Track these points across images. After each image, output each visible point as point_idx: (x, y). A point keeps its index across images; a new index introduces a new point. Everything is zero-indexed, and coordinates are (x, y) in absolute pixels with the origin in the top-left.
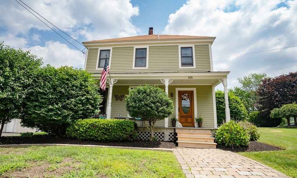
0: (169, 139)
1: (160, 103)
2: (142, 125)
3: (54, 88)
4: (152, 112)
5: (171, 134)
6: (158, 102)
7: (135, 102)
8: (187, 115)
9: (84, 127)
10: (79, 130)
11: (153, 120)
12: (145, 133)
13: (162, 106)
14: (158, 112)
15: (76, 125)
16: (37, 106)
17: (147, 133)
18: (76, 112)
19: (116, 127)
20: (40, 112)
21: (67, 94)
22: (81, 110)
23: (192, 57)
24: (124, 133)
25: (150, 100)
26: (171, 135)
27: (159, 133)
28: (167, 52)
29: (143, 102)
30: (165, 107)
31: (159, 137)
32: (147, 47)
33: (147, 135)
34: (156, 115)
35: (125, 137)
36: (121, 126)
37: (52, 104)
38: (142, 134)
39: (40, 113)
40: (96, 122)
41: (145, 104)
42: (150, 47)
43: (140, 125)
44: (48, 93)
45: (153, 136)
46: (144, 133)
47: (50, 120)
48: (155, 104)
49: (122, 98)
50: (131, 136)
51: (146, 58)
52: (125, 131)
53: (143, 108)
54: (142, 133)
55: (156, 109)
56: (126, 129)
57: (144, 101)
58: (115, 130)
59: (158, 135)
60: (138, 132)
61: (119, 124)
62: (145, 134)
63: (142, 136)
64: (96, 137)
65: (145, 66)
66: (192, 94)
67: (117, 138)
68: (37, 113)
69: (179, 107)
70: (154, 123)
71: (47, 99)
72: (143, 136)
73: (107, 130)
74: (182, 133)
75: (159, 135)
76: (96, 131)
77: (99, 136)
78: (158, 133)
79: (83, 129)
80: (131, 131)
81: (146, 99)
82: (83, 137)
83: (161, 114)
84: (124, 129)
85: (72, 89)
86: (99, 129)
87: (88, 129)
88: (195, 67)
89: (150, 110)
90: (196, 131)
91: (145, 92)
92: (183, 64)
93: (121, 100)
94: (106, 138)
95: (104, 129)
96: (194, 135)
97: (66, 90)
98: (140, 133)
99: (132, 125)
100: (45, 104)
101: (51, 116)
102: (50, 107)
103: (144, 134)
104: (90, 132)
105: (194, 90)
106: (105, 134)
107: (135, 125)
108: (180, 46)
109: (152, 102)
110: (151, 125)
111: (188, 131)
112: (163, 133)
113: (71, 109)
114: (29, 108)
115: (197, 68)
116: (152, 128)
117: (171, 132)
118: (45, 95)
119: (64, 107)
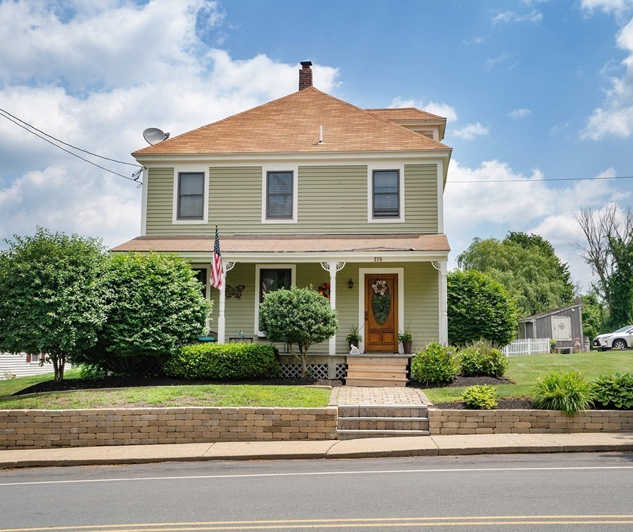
0: (337, 376)
1: (314, 319)
2: (286, 351)
3: (146, 299)
4: (302, 333)
5: (340, 366)
6: (311, 317)
7: (275, 318)
8: (383, 327)
9: (196, 358)
10: (187, 363)
11: (305, 344)
12: (293, 366)
13: (316, 323)
14: (311, 333)
15: (182, 356)
16: (124, 329)
17: (297, 366)
18: (180, 335)
19: (248, 356)
20: (132, 339)
21: (165, 308)
22: (188, 332)
23: (398, 194)
24: (260, 366)
25: (298, 314)
26: (340, 369)
27: (319, 366)
28: (342, 182)
29: (287, 319)
30: (321, 325)
31: (319, 372)
32: (294, 167)
33: (297, 369)
34: (308, 338)
35: (262, 372)
36: (253, 355)
37: (147, 326)
38: (287, 369)
39: (134, 341)
40: (214, 350)
41: (292, 322)
42: (300, 168)
43: (283, 351)
44: (140, 309)
45: (305, 369)
46: (290, 366)
47: (148, 350)
48: (305, 321)
49: (240, 292)
50: (270, 369)
51: (291, 195)
52: (261, 363)
53: (288, 327)
54: (287, 366)
55: (307, 329)
56: (262, 359)
57: (289, 317)
58: (246, 361)
59: (316, 369)
60: (281, 365)
61: (252, 353)
62: (293, 369)
63: (287, 372)
64: (214, 373)
65: (291, 217)
66: (395, 282)
67: (248, 374)
68: (128, 341)
70: (306, 349)
71: (139, 318)
72: (290, 372)
73: (233, 361)
74: (357, 364)
75: (319, 369)
76: (215, 365)
77: (221, 371)
78: (316, 366)
79: (195, 362)
80: (270, 362)
81: (293, 313)
82: (195, 374)
83: (315, 336)
84: (259, 359)
85: (172, 300)
86: (220, 361)
87: (203, 361)
88: (402, 219)
89: (298, 331)
90: (383, 359)
91: (290, 302)
92: (377, 213)
93: (238, 297)
94: (231, 375)
95: (228, 360)
96: (376, 367)
97: (163, 301)
98: (284, 366)
99: (271, 353)
100: (137, 326)
101: (147, 345)
102: (146, 330)
103: (290, 369)
104: (206, 367)
105: (400, 272)
106: (229, 368)
107: (276, 351)
108: (372, 167)
109: (301, 318)
110: (301, 351)
111: (369, 360)
112: (326, 366)
113: (174, 333)
114: (113, 333)
115: (408, 222)
116: (303, 357)
117: (339, 363)
118: (135, 312)
119: (165, 330)
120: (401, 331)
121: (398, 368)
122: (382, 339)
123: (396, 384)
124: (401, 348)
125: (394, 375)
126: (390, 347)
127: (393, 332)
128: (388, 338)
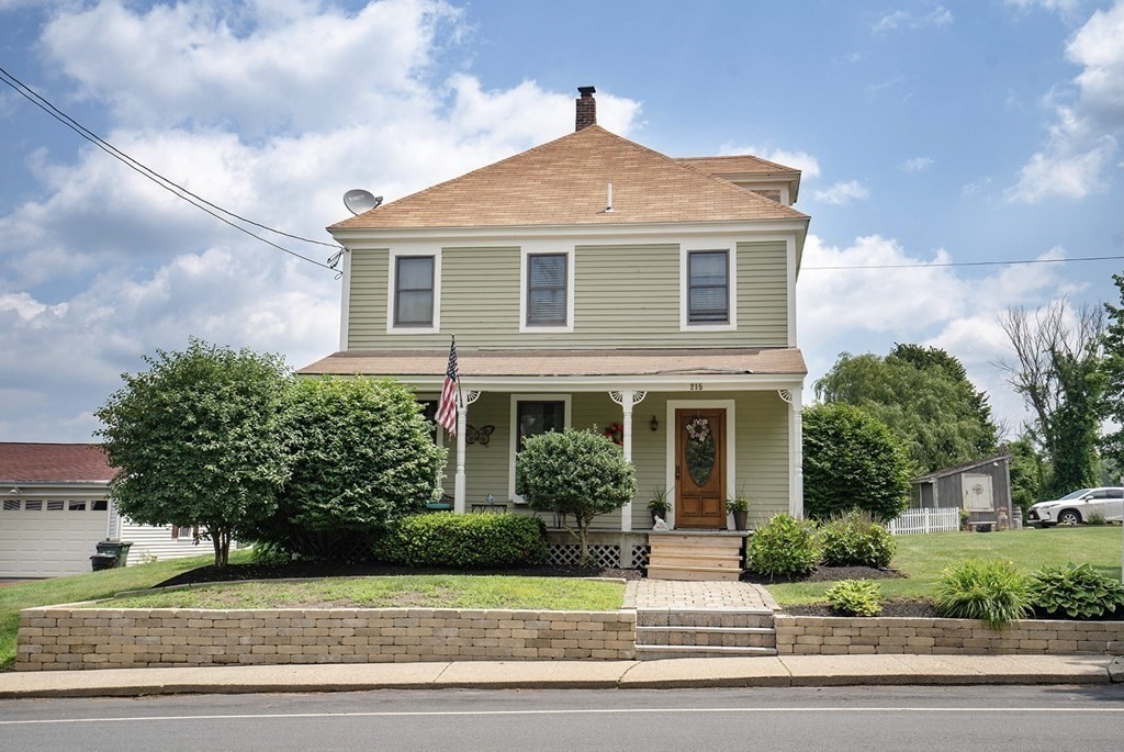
0: (634, 563)
1: (600, 478)
2: (557, 525)
3: (348, 447)
4: (581, 498)
5: (639, 548)
6: (595, 474)
7: (541, 475)
8: (704, 489)
9: (423, 534)
10: (410, 543)
11: (585, 514)
12: (568, 547)
13: (603, 484)
14: (595, 499)
15: (402, 532)
16: (317, 491)
17: (572, 548)
18: (399, 500)
19: (500, 532)
20: (329, 505)
21: (377, 459)
22: (410, 495)
23: (726, 287)
24: (518, 548)
25: (576, 469)
26: (639, 553)
27: (607, 548)
29: (559, 477)
30: (610, 487)
31: (607, 557)
32: (568, 248)
33: (573, 552)
34: (590, 506)
35: (521, 557)
36: (508, 531)
37: (350, 486)
38: (558, 552)
39: (330, 509)
40: (449, 523)
41: (565, 481)
42: (578, 249)
43: (552, 525)
44: (340, 461)
45: (586, 552)
46: (563, 548)
47: (351, 523)
48: (586, 480)
49: (488, 435)
50: (533, 552)
51: (565, 289)
52: (520, 543)
53: (560, 489)
54: (558, 547)
55: (589, 492)
56: (521, 537)
57: (561, 474)
58: (497, 540)
59: (602, 552)
60: (549, 546)
61: (506, 527)
62: (568, 552)
63: (558, 557)
64: (450, 558)
65: (563, 322)
66: (722, 421)
67: (500, 559)
68: (323, 509)
69: (679, 464)
70: (587, 522)
71: (339, 474)
72: (563, 557)
73: (477, 540)
74: (664, 546)
75: (607, 552)
76: (451, 544)
77: (460, 555)
78: (602, 548)
79: (421, 540)
80: (534, 542)
81: (567, 468)
82: (421, 558)
83: (601, 503)
84: (516, 537)
85: (387, 447)
86: (459, 540)
87: (433, 540)
88: (733, 325)
89: (575, 495)
90: (704, 539)
91: (564, 452)
92: (695, 316)
93: (485, 443)
94: (475, 561)
95: (470, 538)
96: (693, 551)
97: (374, 450)
98: (553, 548)
99: (535, 528)
100: (335, 487)
101: (351, 514)
102: (348, 492)
103: (563, 552)
104: (438, 548)
105: (729, 405)
106: (472, 550)
107: (542, 525)
108: (686, 246)
109: (580, 476)
110: (580, 526)
111: (682, 539)
112: (617, 548)
113: (390, 496)
114: (300, 497)
115: (741, 329)
116: (583, 535)
117: (637, 544)
118: (333, 464)
119: (377, 492)
120: (731, 495)
121: (727, 552)
122: (701, 508)
123: (724, 576)
124: (730, 522)
125: (720, 562)
126: (714, 521)
127: (719, 498)
128: (711, 506)
